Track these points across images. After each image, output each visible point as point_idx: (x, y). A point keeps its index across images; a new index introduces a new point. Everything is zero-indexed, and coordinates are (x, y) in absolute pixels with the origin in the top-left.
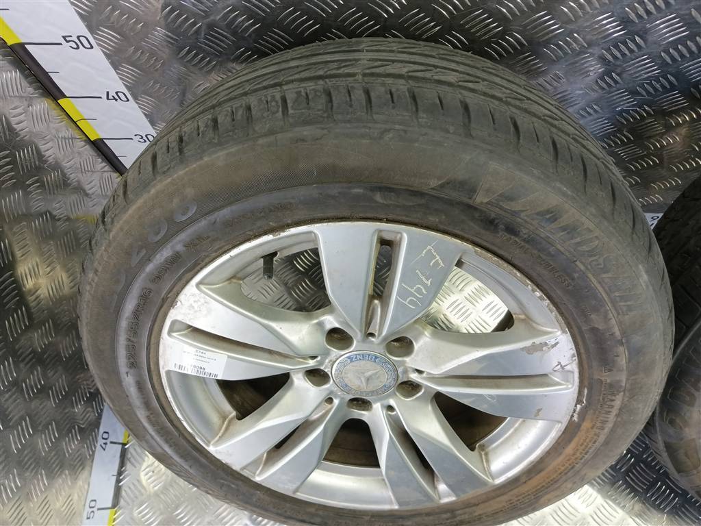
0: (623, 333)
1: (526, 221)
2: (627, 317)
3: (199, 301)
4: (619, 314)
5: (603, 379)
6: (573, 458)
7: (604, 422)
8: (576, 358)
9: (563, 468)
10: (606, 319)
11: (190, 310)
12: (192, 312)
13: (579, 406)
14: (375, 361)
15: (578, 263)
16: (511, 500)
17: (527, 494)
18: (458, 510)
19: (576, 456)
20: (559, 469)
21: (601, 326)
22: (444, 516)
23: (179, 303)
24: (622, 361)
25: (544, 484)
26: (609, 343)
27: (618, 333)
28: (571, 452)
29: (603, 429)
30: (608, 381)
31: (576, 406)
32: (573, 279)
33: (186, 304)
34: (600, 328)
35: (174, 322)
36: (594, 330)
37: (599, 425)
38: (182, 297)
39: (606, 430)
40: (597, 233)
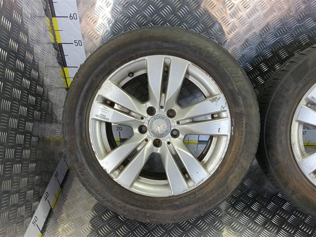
0: (239, 90)
1: (204, 51)
2: (238, 84)
3: (108, 86)
4: (235, 83)
5: (237, 111)
6: (235, 153)
7: (242, 132)
8: (227, 104)
9: (233, 159)
10: (232, 85)
11: (105, 89)
12: (105, 90)
13: (232, 127)
14: (163, 119)
15: (220, 64)
16: (217, 182)
17: (222, 177)
18: (197, 192)
19: (236, 152)
20: (232, 160)
21: (231, 88)
22: (192, 196)
23: (102, 87)
24: (241, 101)
25: (228, 170)
26: (235, 94)
27: (237, 90)
28: (234, 150)
29: (242, 135)
30: (239, 111)
31: (231, 127)
32: (220, 70)
33: (104, 87)
34: (231, 89)
35: (99, 95)
36: (230, 90)
37: (240, 133)
38: (103, 85)
39: (244, 136)
40: (224, 56)
